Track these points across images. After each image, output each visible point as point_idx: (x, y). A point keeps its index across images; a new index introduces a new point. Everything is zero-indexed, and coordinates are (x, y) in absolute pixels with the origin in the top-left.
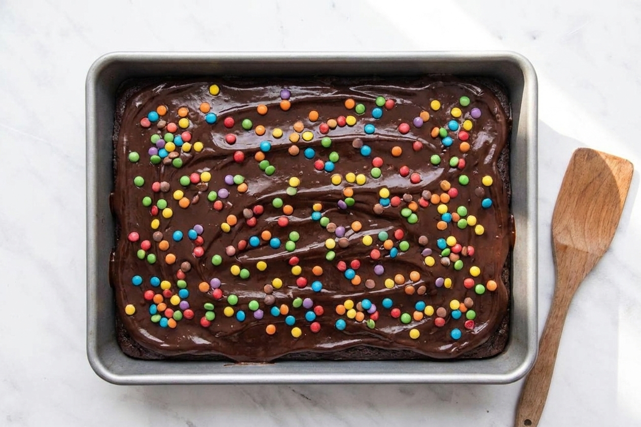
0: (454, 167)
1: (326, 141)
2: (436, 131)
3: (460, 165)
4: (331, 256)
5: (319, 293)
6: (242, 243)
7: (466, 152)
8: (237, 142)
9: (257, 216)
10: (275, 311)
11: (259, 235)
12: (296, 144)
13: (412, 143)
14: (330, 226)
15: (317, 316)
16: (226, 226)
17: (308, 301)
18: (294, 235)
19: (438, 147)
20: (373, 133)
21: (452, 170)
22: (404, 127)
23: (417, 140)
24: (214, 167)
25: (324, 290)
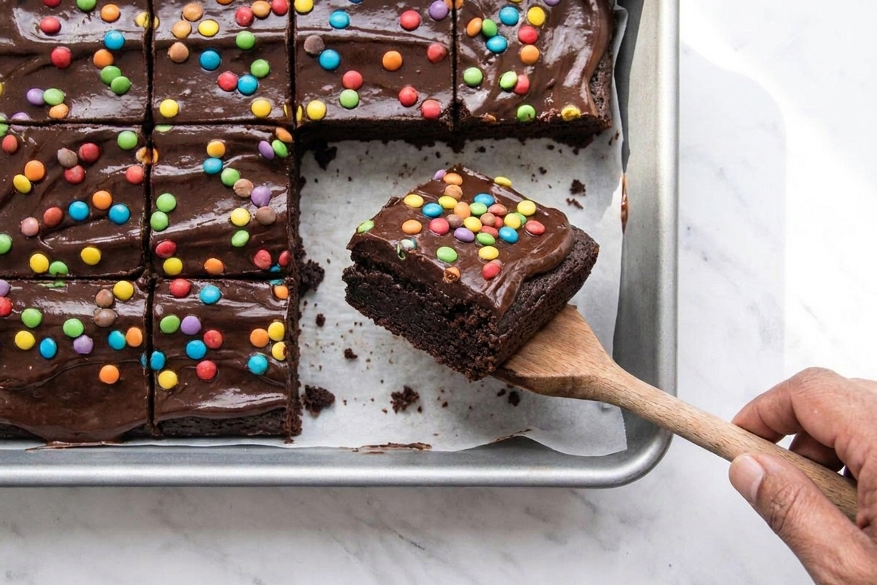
0: (508, 90)
1: (245, 38)
2: (475, 25)
3: (519, 85)
4: (240, 238)
5: (212, 306)
6: (52, 213)
7: (533, 64)
8: (61, 32)
9: (84, 163)
10: (117, 338)
11: (87, 200)
12: (184, 40)
13: (424, 47)
14: (241, 184)
15: (209, 349)
16: (22, 182)
17: (191, 322)
18: (166, 200)
19: (480, 54)
20: (347, 27)
21: (503, 95)
22: (410, 18)
23: (435, 40)
24: (10, 74)
25: (222, 302)
